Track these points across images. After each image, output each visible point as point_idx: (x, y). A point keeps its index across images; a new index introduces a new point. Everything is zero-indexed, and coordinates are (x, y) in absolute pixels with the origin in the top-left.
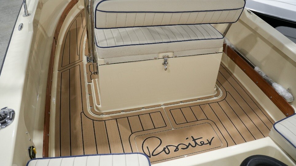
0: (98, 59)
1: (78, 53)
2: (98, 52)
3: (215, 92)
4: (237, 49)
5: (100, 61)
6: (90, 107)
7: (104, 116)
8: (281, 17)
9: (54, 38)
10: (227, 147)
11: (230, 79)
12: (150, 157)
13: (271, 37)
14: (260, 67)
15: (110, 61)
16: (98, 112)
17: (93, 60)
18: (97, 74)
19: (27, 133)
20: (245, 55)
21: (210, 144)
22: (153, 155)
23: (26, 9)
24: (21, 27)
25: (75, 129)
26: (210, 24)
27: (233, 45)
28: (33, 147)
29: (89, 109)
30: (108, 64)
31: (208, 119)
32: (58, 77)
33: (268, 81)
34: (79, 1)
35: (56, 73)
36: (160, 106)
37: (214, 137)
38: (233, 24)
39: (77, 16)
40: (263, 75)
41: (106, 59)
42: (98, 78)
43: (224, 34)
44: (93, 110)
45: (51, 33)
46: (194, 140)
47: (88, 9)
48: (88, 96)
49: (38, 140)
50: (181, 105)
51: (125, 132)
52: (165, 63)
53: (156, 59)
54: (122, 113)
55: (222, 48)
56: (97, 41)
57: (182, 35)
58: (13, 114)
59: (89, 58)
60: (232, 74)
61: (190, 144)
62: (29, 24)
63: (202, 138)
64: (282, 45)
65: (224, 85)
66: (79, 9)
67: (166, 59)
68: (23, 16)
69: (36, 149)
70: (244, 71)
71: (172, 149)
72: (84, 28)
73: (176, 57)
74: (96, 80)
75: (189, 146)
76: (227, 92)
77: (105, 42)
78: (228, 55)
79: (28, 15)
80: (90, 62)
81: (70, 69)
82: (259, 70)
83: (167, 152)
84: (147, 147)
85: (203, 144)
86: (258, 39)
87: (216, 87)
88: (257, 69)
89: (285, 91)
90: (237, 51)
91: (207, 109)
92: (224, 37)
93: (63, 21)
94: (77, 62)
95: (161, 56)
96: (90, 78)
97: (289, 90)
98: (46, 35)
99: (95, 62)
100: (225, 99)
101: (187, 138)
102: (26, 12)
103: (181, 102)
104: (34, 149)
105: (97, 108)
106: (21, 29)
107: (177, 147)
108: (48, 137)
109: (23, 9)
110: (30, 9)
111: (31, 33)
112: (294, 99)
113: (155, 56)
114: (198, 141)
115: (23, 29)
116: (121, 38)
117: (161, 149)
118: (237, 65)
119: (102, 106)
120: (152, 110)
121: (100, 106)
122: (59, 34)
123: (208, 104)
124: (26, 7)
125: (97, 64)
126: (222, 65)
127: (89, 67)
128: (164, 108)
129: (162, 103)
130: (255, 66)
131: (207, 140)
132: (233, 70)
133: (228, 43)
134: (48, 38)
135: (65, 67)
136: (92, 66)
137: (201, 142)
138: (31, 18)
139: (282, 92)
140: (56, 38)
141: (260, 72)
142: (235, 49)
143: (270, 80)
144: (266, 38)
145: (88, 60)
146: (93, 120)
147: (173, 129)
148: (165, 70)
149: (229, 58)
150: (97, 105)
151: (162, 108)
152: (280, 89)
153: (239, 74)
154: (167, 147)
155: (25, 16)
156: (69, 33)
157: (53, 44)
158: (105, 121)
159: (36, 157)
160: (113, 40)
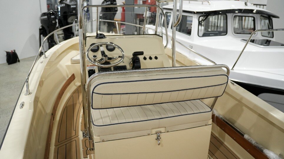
0: (95, 137)
1: (75, 128)
2: (94, 130)
4: (226, 118)
5: (96, 138)
8: (262, 85)
9: (52, 114)
11: (222, 148)
13: (255, 106)
14: (249, 135)
15: (105, 138)
17: (90, 137)
18: (93, 150)
20: (233, 124)
23: (28, 88)
24: (22, 105)
26: (199, 99)
27: (221, 115)
30: (103, 141)
32: (55, 152)
33: (259, 148)
34: (76, 79)
35: (53, 148)
38: (219, 97)
39: (74, 92)
40: (253, 142)
41: (102, 137)
42: (94, 153)
43: (212, 107)
45: (49, 110)
47: (85, 88)
52: (158, 139)
53: (149, 135)
55: (211, 120)
56: (93, 120)
57: (173, 111)
59: (85, 133)
60: (223, 143)
62: (30, 103)
64: (267, 113)
65: (217, 155)
66: (76, 86)
67: (159, 134)
68: (25, 95)
70: (235, 140)
72: (80, 103)
73: (168, 132)
74: (92, 155)
77: (101, 120)
78: (217, 125)
79: (29, 94)
80: (86, 137)
81: (66, 145)
82: (249, 138)
86: (244, 108)
87: (209, 158)
88: (246, 136)
89: (277, 156)
90: (226, 120)
92: (212, 110)
93: (61, 98)
94: (73, 137)
95: (154, 131)
96: (86, 154)
97: (281, 156)
98: (45, 111)
99: (91, 139)
102: (28, 91)
106: (22, 107)
109: (25, 88)
110: (31, 88)
111: (31, 111)
113: (149, 132)
115: (24, 107)
116: (116, 116)
118: (227, 134)
122: (56, 110)
124: (28, 86)
125: (93, 141)
126: (212, 135)
127: (84, 142)
130: (245, 134)
132: (224, 139)
133: (216, 114)
134: (46, 114)
135: (62, 142)
136: (87, 142)
138: (33, 96)
140: (53, 115)
141: (250, 140)
142: (224, 119)
143: (260, 146)
144: (252, 107)
145: (84, 136)
148: (159, 145)
149: (219, 128)
152: (272, 155)
153: (229, 142)
155: (27, 95)
156: (66, 108)
157: (51, 120)
160: (108, 118)
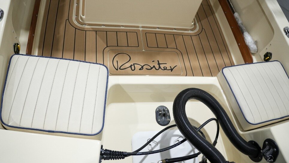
3: (192, 26)
6: (75, 16)
7: (86, 27)
10: (186, 76)
11: (211, 18)
12: (117, 70)
14: (240, 15)
16: (82, 22)
19: (14, 32)
21: (171, 71)
22: (120, 69)
25: (59, 33)
28: (18, 44)
29: (74, 17)
31: (177, 49)
33: (242, 29)
36: (138, 27)
37: (177, 66)
40: (240, 22)
44: (77, 19)
46: (159, 64)
48: (75, 5)
49: (23, 39)
50: (158, 31)
51: (102, 44)
54: (103, 27)
58: (2, 13)
60: (214, 13)
61: (154, 66)
63: (166, 64)
65: (203, 22)
69: (20, 45)
70: (225, 14)
71: (138, 67)
75: (153, 67)
76: (203, 29)
82: (238, 17)
83: (133, 69)
84: (117, 61)
85: (166, 69)
87: (194, 22)
88: (236, 15)
89: (253, 41)
91: (179, 40)
97: (256, 43)
100: (198, 35)
101: (154, 61)
103: (158, 28)
104: (18, 46)
105: (81, 18)
107: (142, 67)
108: (33, 37)
112: (257, 52)
114: (162, 66)
117: (128, 65)
118: (221, 6)
119: (86, 17)
120: (130, 29)
121: (84, 17)
123: (182, 35)
128: (141, 30)
129: (140, 25)
130: (236, 12)
131: (170, 67)
132: (216, 10)
137: (164, 67)
139: (249, 43)
141: (237, 19)
143: (244, 28)
146: (76, 28)
147: (144, 50)
150: (82, 15)
151: (139, 30)
152: (249, 39)
154: (134, 64)
158: (86, 31)
159: (20, 53)
